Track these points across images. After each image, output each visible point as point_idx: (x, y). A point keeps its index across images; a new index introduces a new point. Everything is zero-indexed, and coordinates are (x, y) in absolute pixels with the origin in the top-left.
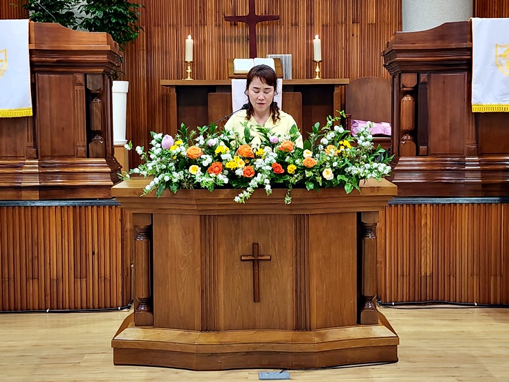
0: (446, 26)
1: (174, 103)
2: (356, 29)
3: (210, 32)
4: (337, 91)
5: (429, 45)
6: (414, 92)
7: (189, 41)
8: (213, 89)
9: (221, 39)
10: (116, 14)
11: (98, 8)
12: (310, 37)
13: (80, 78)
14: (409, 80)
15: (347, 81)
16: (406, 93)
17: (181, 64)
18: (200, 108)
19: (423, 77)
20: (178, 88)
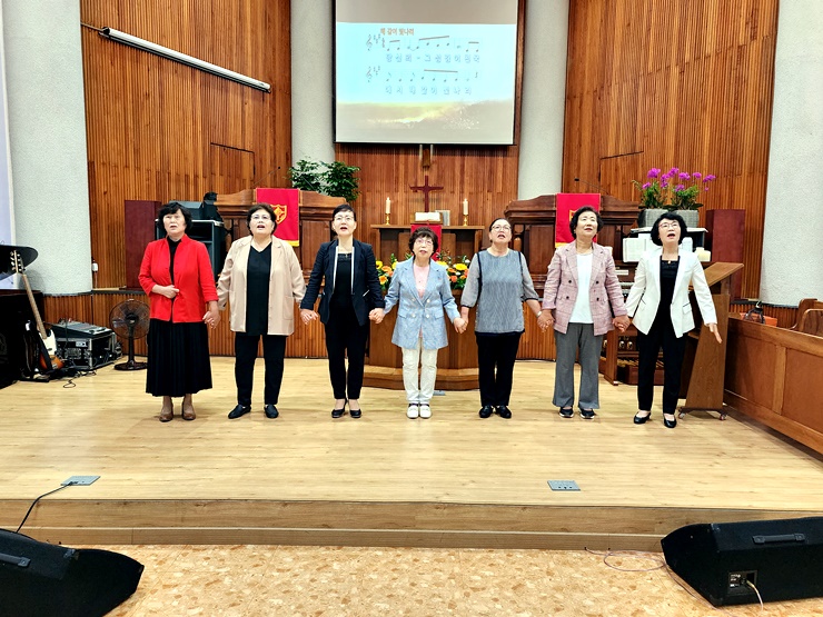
0: (542, 197)
1: (378, 238)
2: (490, 196)
3: (400, 196)
4: (477, 233)
5: (531, 209)
6: (521, 236)
7: (388, 201)
8: (402, 230)
9: (407, 200)
10: (347, 185)
11: (335, 180)
12: (461, 199)
13: (328, 223)
14: (519, 229)
15: (483, 227)
16: (517, 236)
17: (383, 215)
18: (394, 242)
19: (527, 227)
20: (381, 229)
